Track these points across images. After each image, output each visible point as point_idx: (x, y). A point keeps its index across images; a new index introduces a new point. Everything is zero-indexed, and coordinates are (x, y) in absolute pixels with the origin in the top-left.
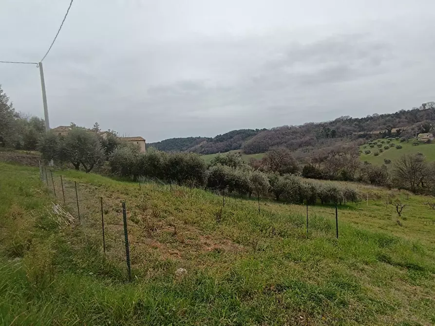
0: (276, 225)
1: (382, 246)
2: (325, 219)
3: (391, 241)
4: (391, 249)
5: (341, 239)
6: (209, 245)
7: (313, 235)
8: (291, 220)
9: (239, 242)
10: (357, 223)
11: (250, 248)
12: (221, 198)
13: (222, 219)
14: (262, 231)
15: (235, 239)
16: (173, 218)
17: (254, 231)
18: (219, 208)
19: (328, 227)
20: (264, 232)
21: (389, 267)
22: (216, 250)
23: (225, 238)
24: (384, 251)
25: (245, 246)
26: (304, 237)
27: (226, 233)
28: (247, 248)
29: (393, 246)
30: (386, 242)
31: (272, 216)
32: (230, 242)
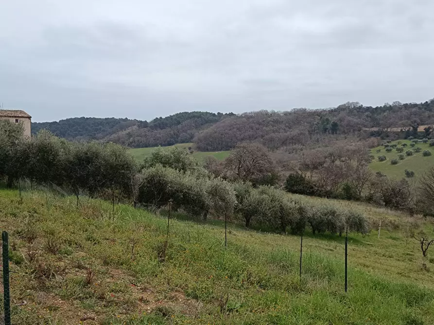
0: (253, 269)
1: (409, 304)
2: (325, 260)
3: (423, 296)
4: (422, 309)
5: (351, 293)
6: (146, 302)
7: (309, 285)
8: (273, 260)
9: (196, 297)
10: (367, 267)
11: (215, 307)
12: (164, 221)
13: (167, 257)
14: (231, 277)
15: (190, 291)
16: (83, 254)
17: (219, 278)
18: (161, 238)
19: (330, 273)
20: (235, 279)
22: (160, 310)
23: (172, 290)
24: (414, 312)
25: (207, 303)
26: (296, 288)
27: (175, 280)
28: (209, 306)
29: (424, 304)
30: (414, 298)
31: (245, 252)
32: (181, 297)
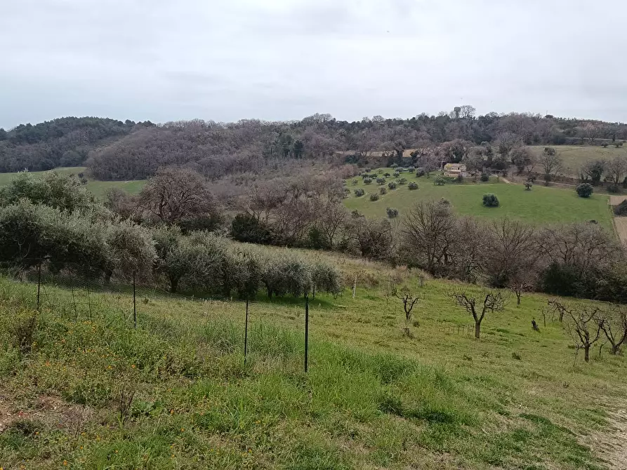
0: (176, 352)
1: (386, 381)
2: (280, 332)
3: (401, 369)
4: (401, 386)
5: (312, 373)
7: (257, 368)
8: (207, 337)
9: (82, 401)
10: (337, 337)
11: (111, 413)
12: (32, 289)
13: (34, 344)
14: (141, 366)
15: (72, 392)
17: (121, 369)
18: (25, 316)
19: (287, 348)
20: (147, 368)
21: (399, 422)
22: (20, 426)
23: (42, 393)
24: (391, 391)
25: (99, 408)
26: (237, 374)
27: (47, 378)
28: (104, 413)
29: (403, 379)
30: (391, 373)
31: (165, 328)
32: (57, 403)
